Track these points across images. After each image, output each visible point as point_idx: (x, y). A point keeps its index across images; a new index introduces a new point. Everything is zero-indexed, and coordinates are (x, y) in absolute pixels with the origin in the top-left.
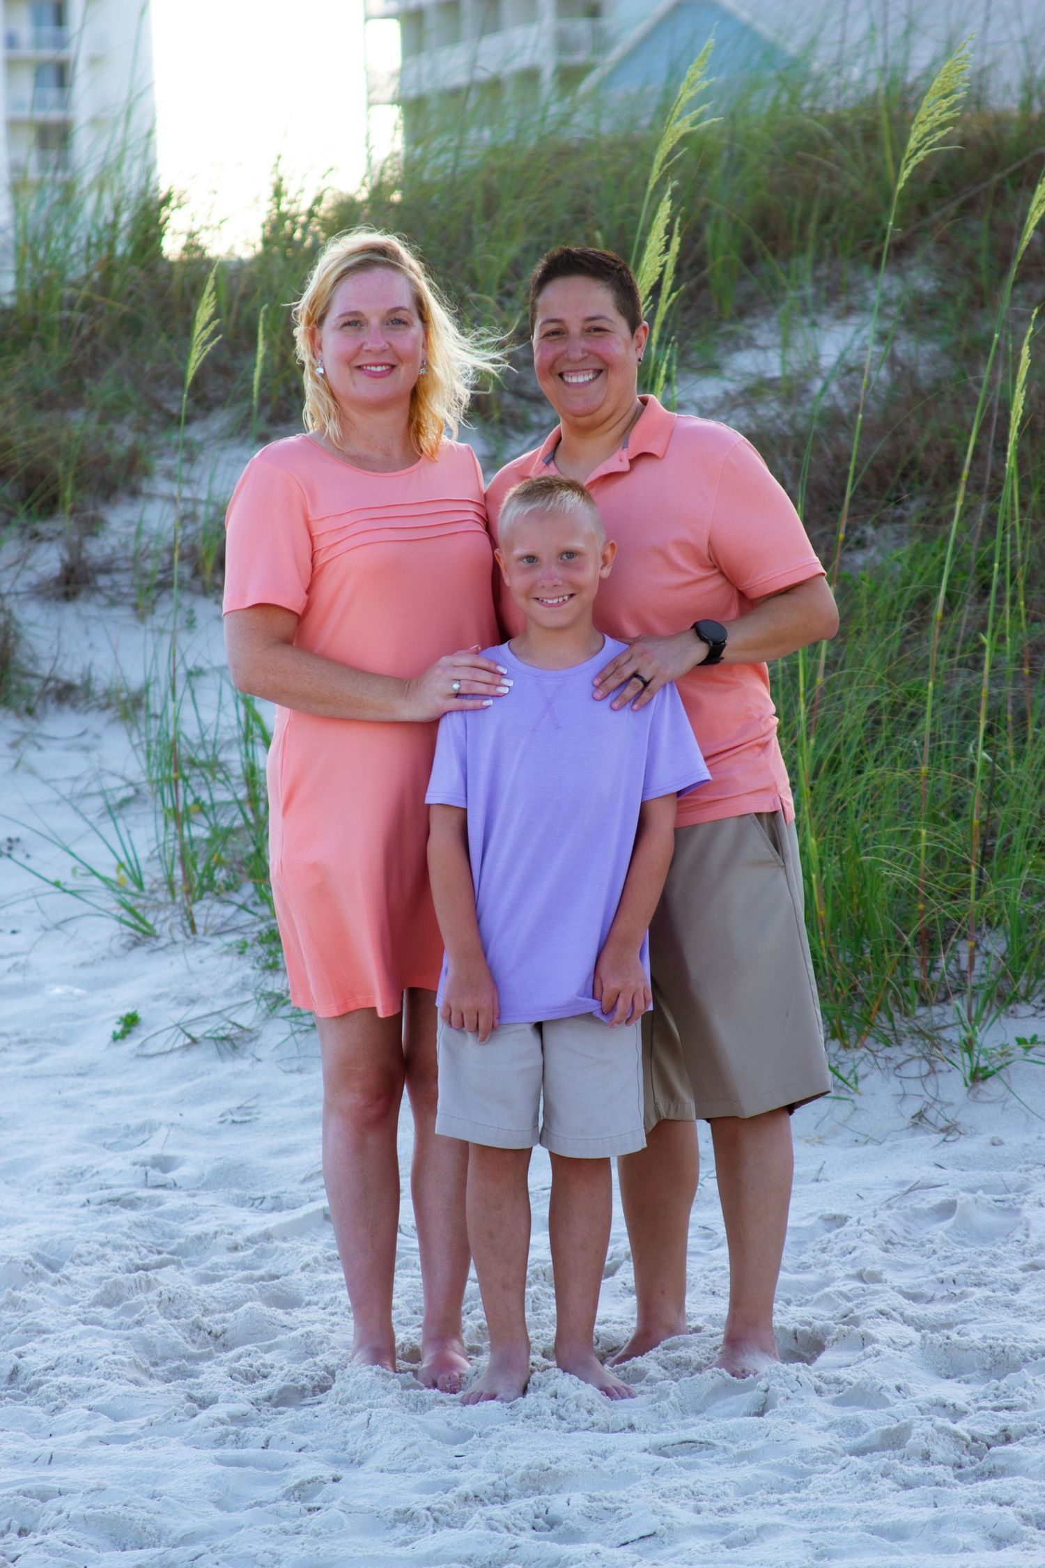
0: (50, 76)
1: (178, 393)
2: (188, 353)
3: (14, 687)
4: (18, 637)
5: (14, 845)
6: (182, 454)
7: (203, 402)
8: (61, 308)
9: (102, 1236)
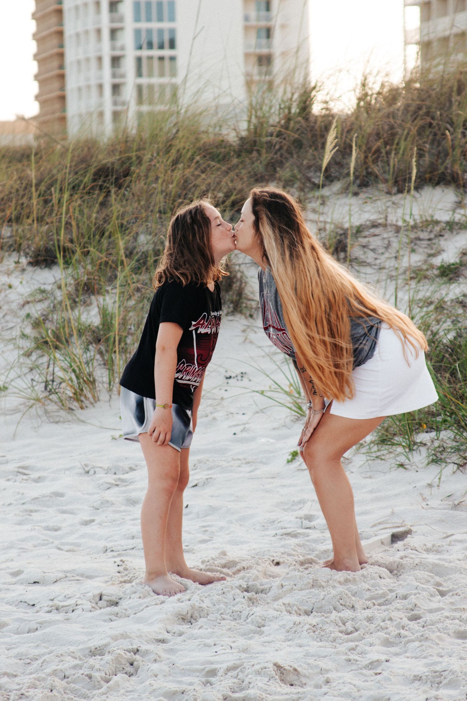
0: (264, 34)
1: (318, 174)
2: (323, 156)
3: (244, 305)
4: (246, 283)
5: (244, 375)
6: (319, 201)
7: (329, 178)
8: (267, 136)
9: (282, 550)
